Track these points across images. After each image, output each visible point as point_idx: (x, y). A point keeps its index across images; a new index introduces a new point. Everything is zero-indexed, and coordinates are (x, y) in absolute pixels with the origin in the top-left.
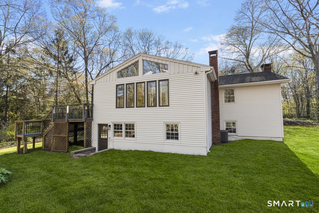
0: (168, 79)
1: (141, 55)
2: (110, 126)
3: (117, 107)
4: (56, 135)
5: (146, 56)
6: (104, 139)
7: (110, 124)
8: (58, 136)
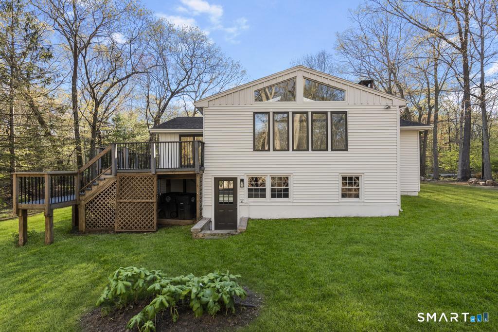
0: (347, 112)
1: (301, 69)
2: (242, 180)
3: (255, 150)
4: (126, 201)
5: (310, 72)
6: (226, 203)
7: (242, 178)
8: (130, 203)
